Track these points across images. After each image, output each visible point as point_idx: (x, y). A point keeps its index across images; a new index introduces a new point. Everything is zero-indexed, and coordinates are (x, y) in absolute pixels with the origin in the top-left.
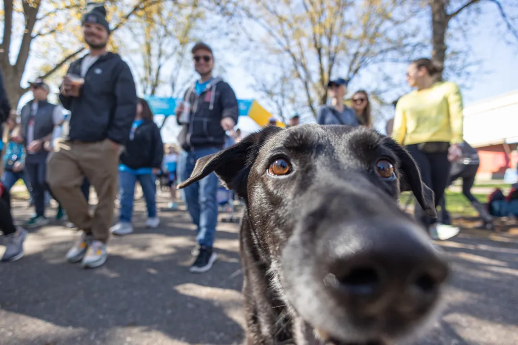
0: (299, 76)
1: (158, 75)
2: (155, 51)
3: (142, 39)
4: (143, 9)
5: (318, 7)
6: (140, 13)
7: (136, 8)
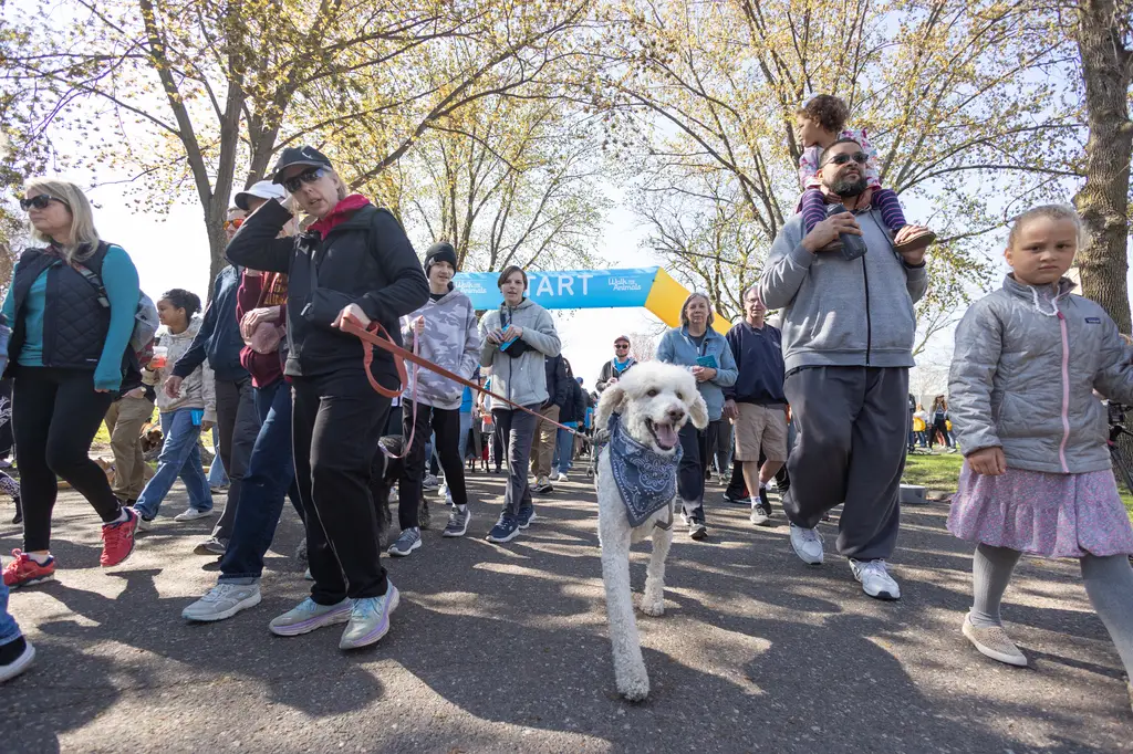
0: (757, 217)
1: (467, 232)
2: (463, 188)
3: (441, 169)
4: (446, 113)
5: (796, 71)
6: (443, 121)
7: (435, 115)
